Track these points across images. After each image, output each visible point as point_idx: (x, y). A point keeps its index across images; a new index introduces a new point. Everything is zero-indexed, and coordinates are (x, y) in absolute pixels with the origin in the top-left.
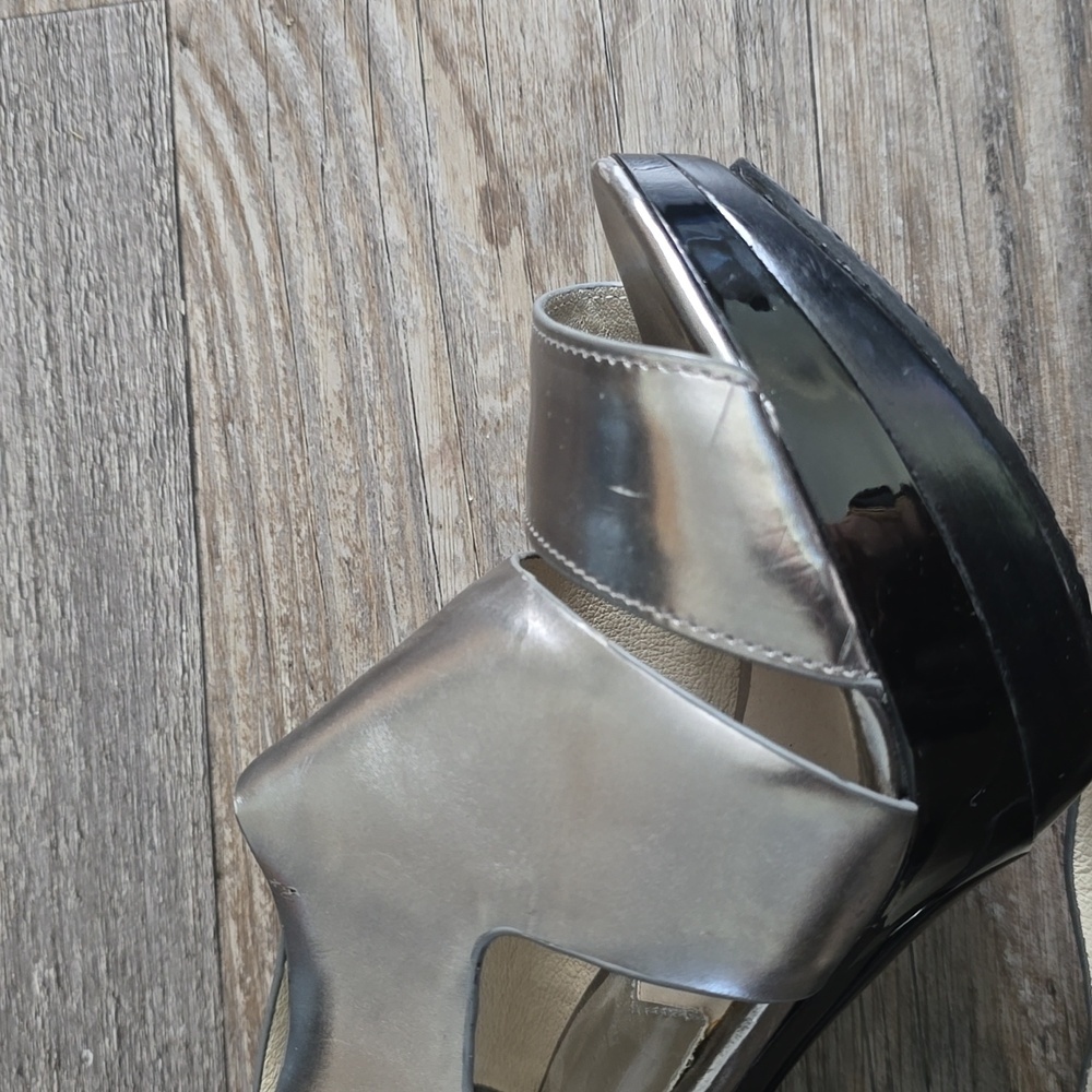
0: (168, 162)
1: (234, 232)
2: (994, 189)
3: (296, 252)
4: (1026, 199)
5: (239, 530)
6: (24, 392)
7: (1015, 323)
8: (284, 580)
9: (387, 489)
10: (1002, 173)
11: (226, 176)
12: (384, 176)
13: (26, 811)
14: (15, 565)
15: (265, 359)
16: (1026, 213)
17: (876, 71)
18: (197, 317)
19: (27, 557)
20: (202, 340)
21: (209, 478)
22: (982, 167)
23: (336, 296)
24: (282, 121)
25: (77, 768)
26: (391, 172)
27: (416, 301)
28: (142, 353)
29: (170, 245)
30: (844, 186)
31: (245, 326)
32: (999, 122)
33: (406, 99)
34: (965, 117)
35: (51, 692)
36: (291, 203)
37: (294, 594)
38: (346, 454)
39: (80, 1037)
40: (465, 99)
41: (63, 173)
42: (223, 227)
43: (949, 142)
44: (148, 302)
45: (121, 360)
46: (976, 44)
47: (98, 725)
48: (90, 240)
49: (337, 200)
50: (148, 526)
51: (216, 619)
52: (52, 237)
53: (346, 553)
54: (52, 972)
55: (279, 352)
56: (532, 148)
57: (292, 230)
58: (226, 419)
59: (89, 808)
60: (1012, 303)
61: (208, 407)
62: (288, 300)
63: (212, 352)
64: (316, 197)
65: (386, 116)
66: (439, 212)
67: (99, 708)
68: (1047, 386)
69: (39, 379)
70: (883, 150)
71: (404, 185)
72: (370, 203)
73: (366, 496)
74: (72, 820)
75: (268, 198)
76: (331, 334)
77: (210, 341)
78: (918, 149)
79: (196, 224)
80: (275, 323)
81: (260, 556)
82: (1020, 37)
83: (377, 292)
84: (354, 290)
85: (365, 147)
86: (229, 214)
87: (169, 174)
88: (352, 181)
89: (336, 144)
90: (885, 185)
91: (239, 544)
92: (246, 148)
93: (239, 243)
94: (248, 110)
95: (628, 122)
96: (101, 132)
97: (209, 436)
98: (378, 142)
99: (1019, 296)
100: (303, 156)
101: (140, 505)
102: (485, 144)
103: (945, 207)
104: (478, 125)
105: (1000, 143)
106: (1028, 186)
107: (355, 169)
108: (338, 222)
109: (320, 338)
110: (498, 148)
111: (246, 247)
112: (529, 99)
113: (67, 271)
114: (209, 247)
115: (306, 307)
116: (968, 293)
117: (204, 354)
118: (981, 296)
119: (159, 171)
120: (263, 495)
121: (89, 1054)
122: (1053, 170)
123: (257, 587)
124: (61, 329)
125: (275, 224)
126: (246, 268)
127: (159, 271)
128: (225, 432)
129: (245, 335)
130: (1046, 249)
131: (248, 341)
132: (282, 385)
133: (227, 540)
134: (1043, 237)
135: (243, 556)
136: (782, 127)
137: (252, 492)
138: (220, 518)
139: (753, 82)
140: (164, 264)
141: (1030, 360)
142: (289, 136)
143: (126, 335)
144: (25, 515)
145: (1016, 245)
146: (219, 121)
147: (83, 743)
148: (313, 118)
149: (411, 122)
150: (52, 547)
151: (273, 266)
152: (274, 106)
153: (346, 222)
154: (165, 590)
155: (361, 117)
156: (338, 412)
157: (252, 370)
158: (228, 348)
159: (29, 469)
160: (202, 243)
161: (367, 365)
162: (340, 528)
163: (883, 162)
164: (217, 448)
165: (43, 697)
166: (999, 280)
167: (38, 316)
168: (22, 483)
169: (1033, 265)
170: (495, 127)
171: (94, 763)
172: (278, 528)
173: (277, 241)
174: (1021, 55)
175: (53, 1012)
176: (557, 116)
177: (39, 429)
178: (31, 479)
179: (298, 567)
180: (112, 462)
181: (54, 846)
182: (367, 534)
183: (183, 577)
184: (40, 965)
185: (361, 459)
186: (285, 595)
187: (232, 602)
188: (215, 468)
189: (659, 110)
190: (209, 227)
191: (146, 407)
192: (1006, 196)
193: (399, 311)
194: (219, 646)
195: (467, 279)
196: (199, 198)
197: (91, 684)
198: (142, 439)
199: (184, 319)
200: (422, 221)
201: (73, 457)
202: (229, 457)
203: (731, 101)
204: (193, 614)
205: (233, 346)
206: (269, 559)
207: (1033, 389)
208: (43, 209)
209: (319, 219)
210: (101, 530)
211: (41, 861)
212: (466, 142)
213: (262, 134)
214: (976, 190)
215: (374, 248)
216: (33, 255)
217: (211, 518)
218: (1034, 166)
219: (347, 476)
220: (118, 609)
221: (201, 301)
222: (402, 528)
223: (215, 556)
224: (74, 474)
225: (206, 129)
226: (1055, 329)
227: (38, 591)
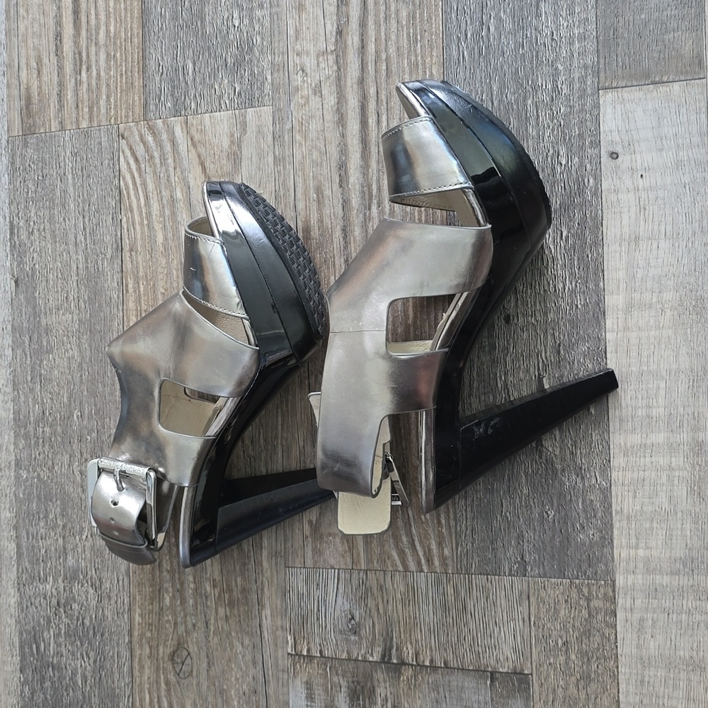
0: (117, 174)
1: (135, 194)
2: (341, 186)
3: (152, 202)
4: (349, 190)
5: (134, 284)
6: (76, 242)
7: (344, 226)
8: (146, 298)
9: (175, 272)
10: (343, 182)
11: (133, 178)
12: (177, 179)
13: (75, 366)
14: (72, 293)
15: (143, 233)
16: (349, 194)
17: (310, 150)
18: (124, 220)
19: (76, 291)
20: (125, 227)
21: (126, 268)
22: (338, 180)
23: (162, 214)
24: (149, 162)
25: (88, 353)
26: (178, 178)
27: (184, 216)
28: (109, 231)
29: (118, 198)
30: (301, 185)
31: (137, 223)
32: (342, 167)
33: (183, 156)
34: (334, 165)
35: (81, 331)
36: (151, 186)
37: (148, 303)
38: (164, 261)
39: (86, 432)
40: (199, 157)
41: (89, 176)
42: (132, 193)
43: (329, 172)
44: (111, 216)
45: (103, 232)
46: (337, 143)
47: (94, 340)
48: (96, 196)
49: (163, 186)
50: (109, 281)
51: (127, 310)
52: (85, 195)
53: (163, 291)
54: (79, 413)
55: (146, 231)
56: (217, 171)
57: (151, 194)
58: (131, 250)
59: (91, 365)
60: (344, 220)
61: (126, 248)
62: (149, 214)
63: (128, 231)
64: (158, 186)
65: (177, 161)
66: (191, 190)
67: (94, 336)
68: (352, 245)
69: (81, 238)
70: (311, 174)
71: (182, 181)
72: (172, 186)
73: (169, 274)
74: (86, 369)
75: (144, 184)
76: (161, 226)
77: (127, 227)
78: (321, 174)
79: (125, 192)
80: (146, 222)
81: (139, 291)
82: (349, 142)
83: (173, 214)
84: (167, 212)
85: (171, 169)
86: (134, 190)
87: (117, 177)
88: (168, 180)
89: (163, 168)
90: (311, 184)
91: (134, 288)
92: (139, 169)
93: (136, 198)
94: (140, 159)
95: (243, 164)
96: (99, 164)
97: (126, 254)
98: (175, 169)
99: (346, 218)
100: (155, 172)
101: (107, 275)
102: (204, 169)
103: (327, 192)
104: (202, 164)
105: (343, 173)
106: (350, 186)
107: (168, 176)
108: (164, 192)
109: (158, 227)
110: (208, 171)
111: (138, 200)
112: (217, 157)
113: (89, 206)
114: (128, 199)
115: (154, 218)
116: (333, 217)
117: (126, 231)
118: (336, 218)
119: (115, 176)
120: (141, 273)
121: (89, 437)
122: (357, 181)
123: (138, 300)
124: (87, 222)
125: (146, 192)
126: (138, 204)
127: (114, 206)
128: (131, 254)
129: (137, 225)
130: (354, 205)
131: (138, 227)
132: (147, 241)
133: (130, 286)
134: (353, 201)
135: (135, 291)
136: (284, 167)
137: (138, 272)
138: (129, 280)
139: (277, 153)
140: (115, 204)
141: (348, 237)
142: (151, 167)
143: (105, 225)
144: (76, 278)
145: (346, 204)
146: (132, 161)
147: (90, 346)
148: (157, 161)
149: (184, 163)
150: (83, 288)
151: (145, 205)
152: (147, 157)
153: (165, 192)
154: (113, 301)
155: (170, 161)
156: (162, 249)
157: (139, 236)
158: (132, 229)
159: (77, 264)
160: (126, 198)
161: (170, 235)
162: (161, 283)
163: (311, 178)
164: (128, 259)
165: (79, 332)
166: (341, 213)
167: (81, 218)
168: (75, 268)
169: (350, 210)
170: (207, 165)
171: (93, 352)
172: (145, 283)
173: (147, 198)
174: (349, 146)
175: (79, 425)
176: (224, 162)
177: (80, 252)
178: (77, 268)
179: (150, 295)
180: (100, 262)
181: (81, 376)
182: (169, 285)
183: (118, 297)
184: (76, 412)
185: (167, 263)
186: (146, 303)
187: (131, 305)
188: (128, 265)
189: (251, 161)
190: (128, 193)
191: (110, 246)
192: (344, 189)
193: (179, 219)
194: (127, 318)
195: (198, 210)
196: (126, 184)
197: (93, 329)
198: (109, 256)
199: (121, 220)
200: (187, 193)
201: (89, 261)
202: (132, 262)
203: (271, 159)
204: (121, 308)
205: (134, 228)
206: (142, 292)
207: (349, 246)
208: (83, 187)
209: (159, 191)
210: (96, 283)
211: (77, 380)
212: (199, 169)
213: (143, 166)
214: (336, 186)
215: (173, 200)
216: (80, 201)
217: (126, 280)
218: (352, 179)
219: (164, 268)
220: (100, 306)
221: (125, 215)
222: (178, 283)
223: (127, 291)
224: (89, 266)
225: (128, 164)
226: (355, 228)
227: (79, 301)
